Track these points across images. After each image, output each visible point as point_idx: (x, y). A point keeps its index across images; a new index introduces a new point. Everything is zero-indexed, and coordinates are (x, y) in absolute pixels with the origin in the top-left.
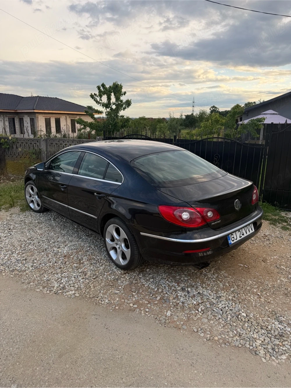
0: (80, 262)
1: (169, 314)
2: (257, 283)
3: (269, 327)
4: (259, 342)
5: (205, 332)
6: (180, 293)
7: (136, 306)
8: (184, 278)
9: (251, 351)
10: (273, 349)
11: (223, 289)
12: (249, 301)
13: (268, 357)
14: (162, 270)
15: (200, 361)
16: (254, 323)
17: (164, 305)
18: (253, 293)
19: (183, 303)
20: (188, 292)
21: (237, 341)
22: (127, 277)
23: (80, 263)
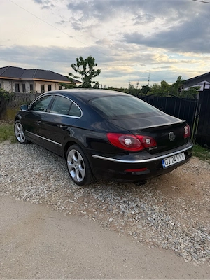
0: (47, 178)
1: (111, 220)
2: (186, 200)
3: (193, 235)
4: (183, 246)
5: (138, 236)
6: (122, 205)
7: (85, 213)
8: (127, 193)
9: (175, 252)
10: (195, 252)
11: (157, 204)
12: (178, 214)
13: (190, 259)
14: (110, 187)
15: (131, 258)
16: (181, 231)
17: (108, 213)
18: (182, 208)
19: (124, 212)
20: (129, 204)
21: (164, 244)
22: (82, 191)
23: (47, 180)
